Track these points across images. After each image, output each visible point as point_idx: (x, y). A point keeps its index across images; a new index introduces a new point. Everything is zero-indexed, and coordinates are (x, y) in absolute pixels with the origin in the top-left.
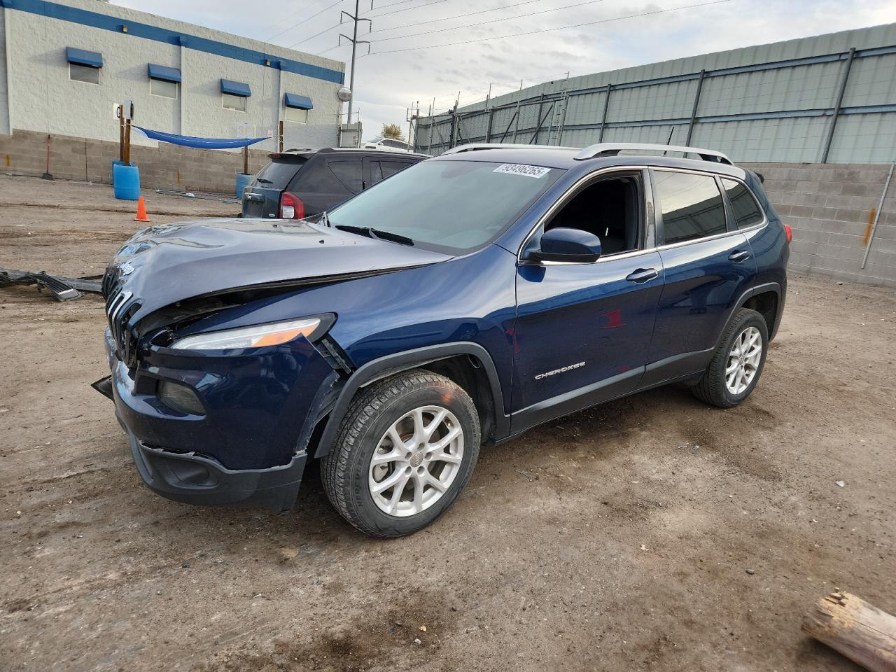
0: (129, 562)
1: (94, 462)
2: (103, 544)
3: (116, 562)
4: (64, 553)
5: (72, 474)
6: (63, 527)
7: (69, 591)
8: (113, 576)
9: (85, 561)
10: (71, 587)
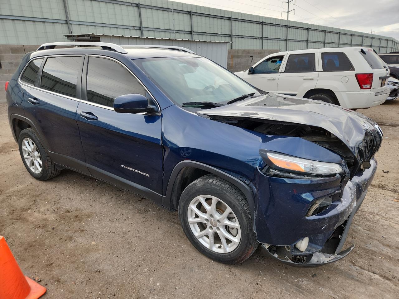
0: (370, 218)
1: (355, 274)
2: (376, 229)
3: (375, 220)
4: (392, 235)
5: (372, 274)
6: (389, 246)
7: (395, 222)
8: (378, 218)
9: (386, 227)
10: (393, 222)
